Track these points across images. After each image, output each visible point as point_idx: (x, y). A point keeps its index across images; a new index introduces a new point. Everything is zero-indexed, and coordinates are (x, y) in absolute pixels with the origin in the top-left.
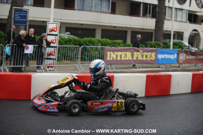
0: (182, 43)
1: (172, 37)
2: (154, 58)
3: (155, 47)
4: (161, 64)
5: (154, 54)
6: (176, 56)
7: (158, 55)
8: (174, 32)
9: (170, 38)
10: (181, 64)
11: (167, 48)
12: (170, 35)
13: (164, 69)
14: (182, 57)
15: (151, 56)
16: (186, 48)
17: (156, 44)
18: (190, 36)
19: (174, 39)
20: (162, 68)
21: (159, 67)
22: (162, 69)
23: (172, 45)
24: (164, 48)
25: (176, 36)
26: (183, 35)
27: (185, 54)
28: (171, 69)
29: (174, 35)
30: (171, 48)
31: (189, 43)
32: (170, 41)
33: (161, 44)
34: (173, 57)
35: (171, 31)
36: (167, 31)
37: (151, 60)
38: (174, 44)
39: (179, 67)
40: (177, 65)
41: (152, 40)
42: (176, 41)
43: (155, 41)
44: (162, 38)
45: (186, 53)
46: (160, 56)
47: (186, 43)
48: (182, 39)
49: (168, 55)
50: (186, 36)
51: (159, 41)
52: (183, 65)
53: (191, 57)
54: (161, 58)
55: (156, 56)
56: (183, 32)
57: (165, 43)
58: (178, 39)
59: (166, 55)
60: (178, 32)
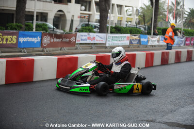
0: (46, 25)
1: (35, 18)
2: (15, 41)
3: (16, 29)
4: (23, 48)
5: (16, 37)
6: (39, 39)
7: (20, 38)
8: (37, 12)
9: (32, 20)
10: (45, 47)
11: (29, 30)
12: (33, 16)
13: (26, 54)
14: (47, 40)
15: (12, 40)
16: (51, 31)
17: (18, 26)
18: (55, 17)
19: (37, 20)
20: (25, 52)
21: (21, 52)
22: (24, 54)
23: (34, 27)
24: (26, 30)
25: (40, 18)
26: (47, 16)
27: (49, 37)
28: (34, 53)
29: (37, 16)
30: (34, 30)
31: (54, 25)
32: (32, 23)
33: (23, 26)
34: (37, 40)
35: (33, 12)
36: (29, 12)
37: (12, 43)
38: (37, 26)
39: (42, 51)
40: (41, 49)
41: (13, 22)
42: (40, 22)
43: (16, 22)
44: (24, 19)
45: (51, 35)
46: (22, 40)
47: (50, 24)
48: (46, 21)
49: (31, 38)
50: (51, 17)
51: (21, 23)
52: (47, 49)
53: (56, 40)
54: (23, 42)
55: (17, 39)
56: (47, 13)
57: (27, 25)
58: (41, 21)
59: (28, 38)
60: (42, 13)
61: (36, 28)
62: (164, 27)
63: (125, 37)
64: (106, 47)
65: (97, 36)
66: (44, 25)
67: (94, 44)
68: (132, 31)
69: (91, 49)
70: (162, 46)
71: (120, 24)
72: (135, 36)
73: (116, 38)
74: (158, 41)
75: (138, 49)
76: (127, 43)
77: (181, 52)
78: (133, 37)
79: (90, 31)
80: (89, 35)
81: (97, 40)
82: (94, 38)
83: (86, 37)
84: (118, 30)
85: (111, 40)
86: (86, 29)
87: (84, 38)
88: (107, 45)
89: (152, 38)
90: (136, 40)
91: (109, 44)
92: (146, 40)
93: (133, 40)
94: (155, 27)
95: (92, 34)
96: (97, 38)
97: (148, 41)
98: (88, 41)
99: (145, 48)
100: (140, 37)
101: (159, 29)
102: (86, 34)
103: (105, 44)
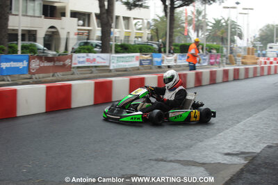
0: (35, 46)
1: (20, 37)
4: (6, 76)
6: (25, 64)
8: (23, 30)
9: (17, 40)
10: (34, 74)
11: (13, 53)
12: (17, 35)
13: (10, 82)
14: (35, 64)
16: (41, 52)
18: (46, 35)
19: (23, 40)
21: (3, 80)
22: (8, 82)
23: (19, 48)
24: (9, 53)
25: (27, 37)
26: (36, 34)
27: (38, 61)
28: (20, 82)
29: (22, 35)
30: (19, 53)
31: (45, 45)
32: (17, 44)
33: (6, 48)
34: (22, 65)
35: (17, 30)
36: (13, 30)
38: (23, 48)
39: (30, 78)
40: (28, 76)
42: (27, 43)
44: (7, 40)
45: (40, 58)
46: (4, 65)
47: (40, 44)
48: (35, 40)
49: (15, 63)
50: (41, 35)
51: (3, 44)
52: (37, 76)
53: (46, 64)
54: (6, 68)
56: (36, 31)
57: (10, 48)
58: (29, 40)
59: (12, 63)
60: (29, 31)
61: (22, 49)
62: (183, 42)
63: (133, 57)
64: (110, 71)
65: (98, 57)
66: (31, 45)
67: (96, 67)
68: (142, 49)
69: (91, 73)
70: (180, 66)
71: (128, 41)
72: (146, 55)
73: (122, 59)
74: (175, 60)
75: (151, 71)
76: (137, 64)
77: (201, 73)
78: (144, 56)
79: (90, 51)
80: (87, 56)
81: (98, 62)
82: (94, 60)
83: (85, 59)
84: (124, 48)
85: (115, 62)
86: (84, 49)
87: (81, 60)
88: (111, 68)
89: (168, 56)
90: (147, 60)
91: (114, 66)
92: (159, 60)
93: (144, 60)
94: (170, 43)
95: (92, 55)
96: (98, 60)
97: (162, 61)
98: (87, 64)
99: (159, 70)
100: (151, 56)
101: (176, 46)
102: (84, 55)
103: (109, 66)
